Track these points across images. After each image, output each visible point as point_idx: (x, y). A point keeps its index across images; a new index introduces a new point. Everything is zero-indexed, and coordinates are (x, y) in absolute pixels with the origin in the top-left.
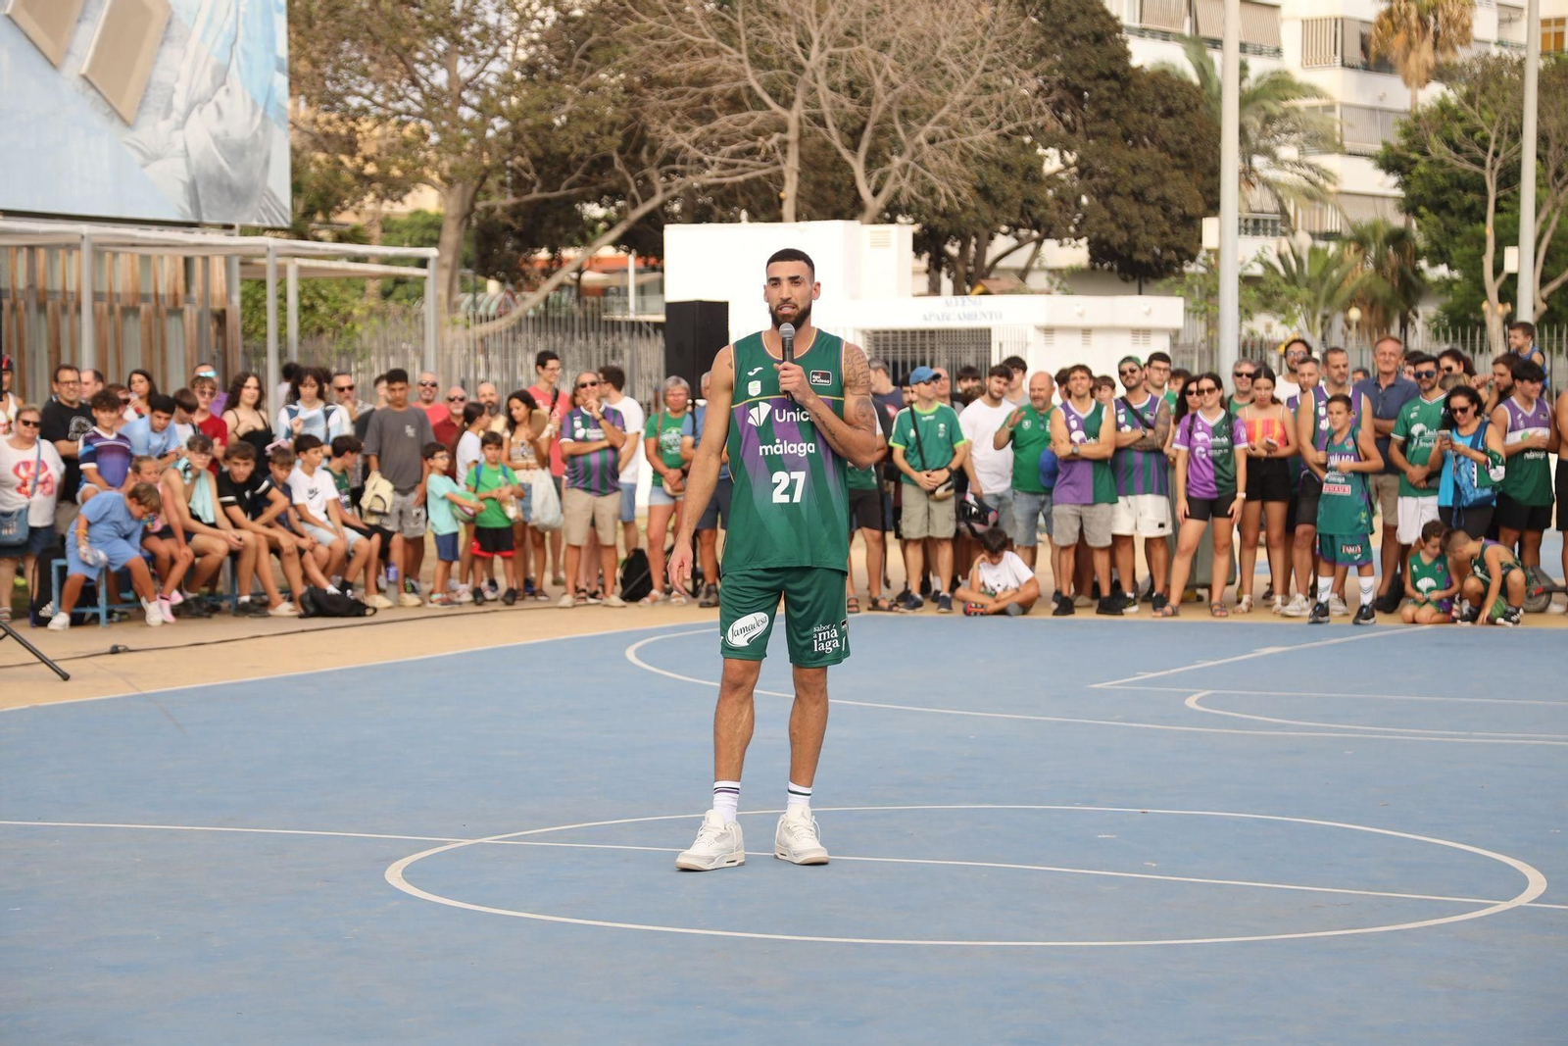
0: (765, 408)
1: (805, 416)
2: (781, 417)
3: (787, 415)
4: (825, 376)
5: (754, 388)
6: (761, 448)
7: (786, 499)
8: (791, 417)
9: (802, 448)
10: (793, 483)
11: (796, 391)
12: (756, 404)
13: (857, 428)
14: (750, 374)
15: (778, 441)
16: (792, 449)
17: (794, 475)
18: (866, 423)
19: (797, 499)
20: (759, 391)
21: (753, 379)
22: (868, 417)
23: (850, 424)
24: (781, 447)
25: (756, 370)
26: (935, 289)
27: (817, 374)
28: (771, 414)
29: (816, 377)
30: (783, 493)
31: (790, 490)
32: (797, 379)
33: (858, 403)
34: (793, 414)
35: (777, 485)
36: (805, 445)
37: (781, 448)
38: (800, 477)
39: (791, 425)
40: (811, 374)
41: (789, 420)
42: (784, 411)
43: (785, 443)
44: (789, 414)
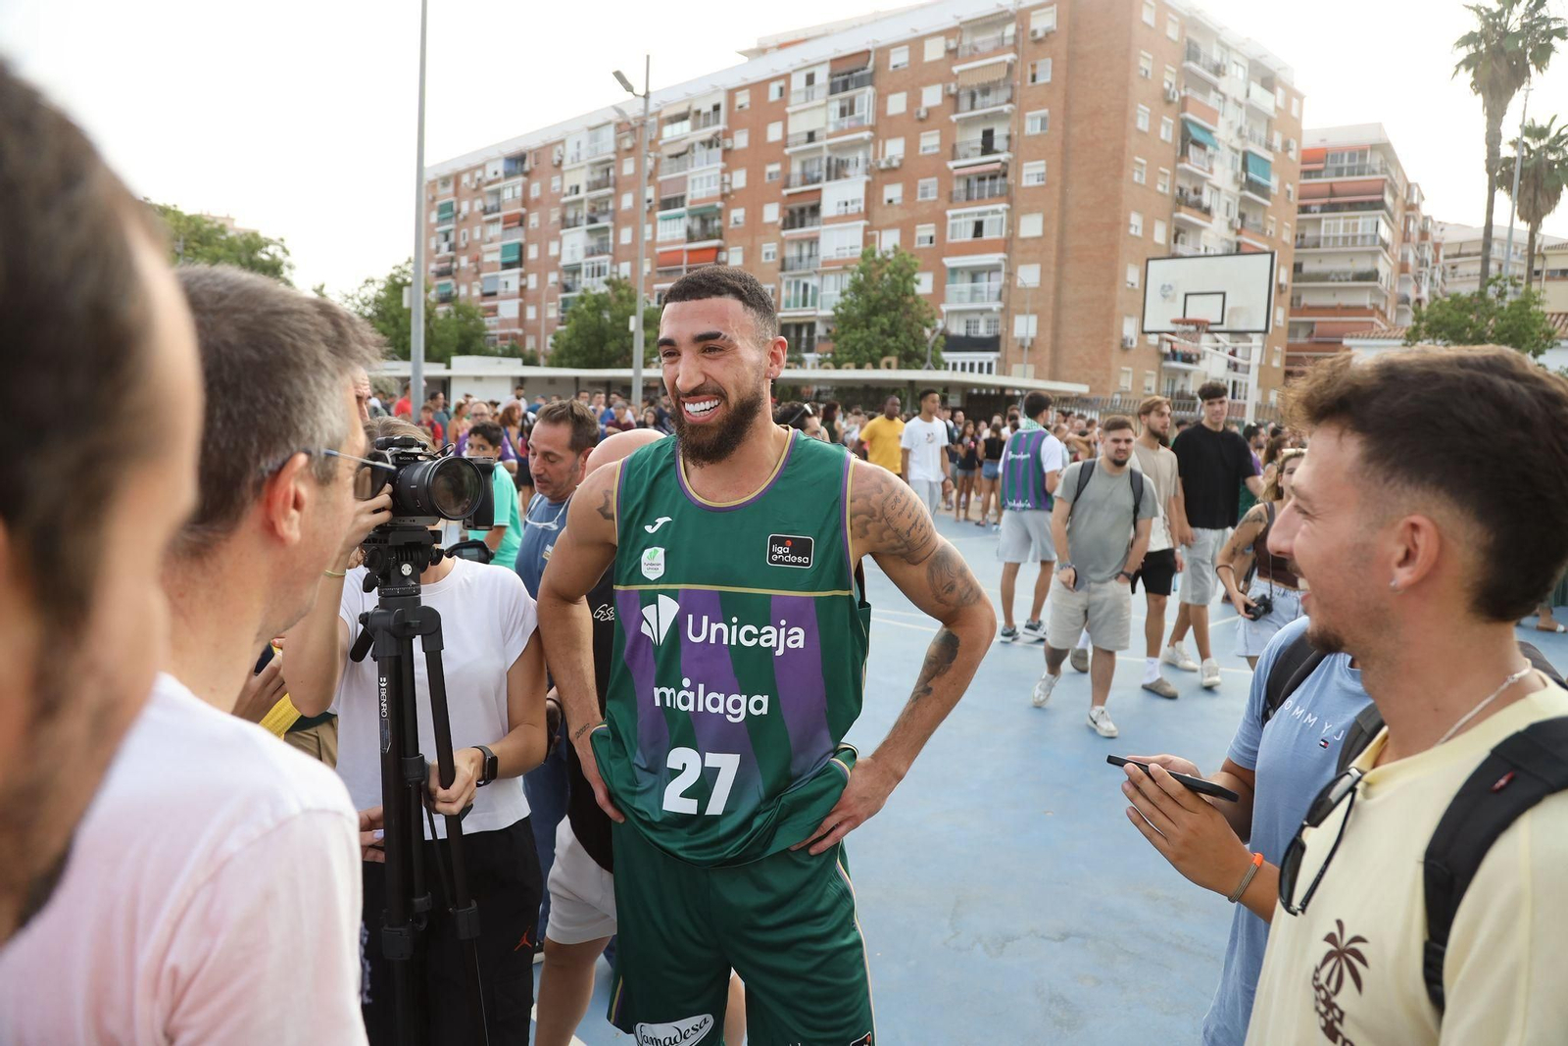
0: (670, 608)
1: (749, 636)
2: (697, 633)
3: (711, 630)
4: (801, 548)
5: (653, 562)
6: (657, 693)
7: (690, 807)
8: (720, 632)
9: (736, 704)
10: (709, 777)
12: (650, 598)
14: (648, 529)
15: (686, 682)
16: (715, 703)
17: (713, 759)
19: (716, 806)
20: (660, 571)
24: (691, 696)
25: (660, 522)
27: (780, 542)
28: (678, 625)
29: (780, 550)
30: (685, 794)
31: (701, 790)
34: (724, 627)
35: (675, 773)
36: (743, 699)
37: (689, 698)
38: (728, 765)
39: (714, 650)
40: (774, 541)
41: (713, 640)
42: (705, 619)
43: (701, 687)
44: (714, 627)
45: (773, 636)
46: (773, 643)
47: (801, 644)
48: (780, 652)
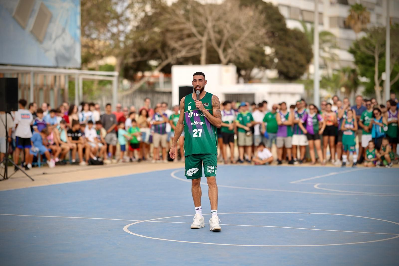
0: (192, 113)
1: (202, 115)
3: (197, 115)
4: (207, 104)
5: (189, 108)
6: (191, 123)
9: (201, 123)
10: (199, 132)
11: (200, 107)
12: (189, 112)
13: (217, 117)
14: (189, 104)
15: (195, 121)
17: (199, 130)
18: (219, 116)
19: (199, 136)
20: (190, 109)
21: (189, 105)
22: (219, 114)
23: (214, 116)
24: (195, 123)
25: (190, 103)
26: (238, 82)
28: (193, 114)
30: (196, 135)
31: (198, 134)
32: (200, 104)
33: (217, 111)
34: (199, 114)
35: (194, 132)
37: (196, 123)
38: (201, 131)
39: (198, 117)
40: (204, 103)
41: (198, 116)
42: (197, 113)
43: (197, 122)
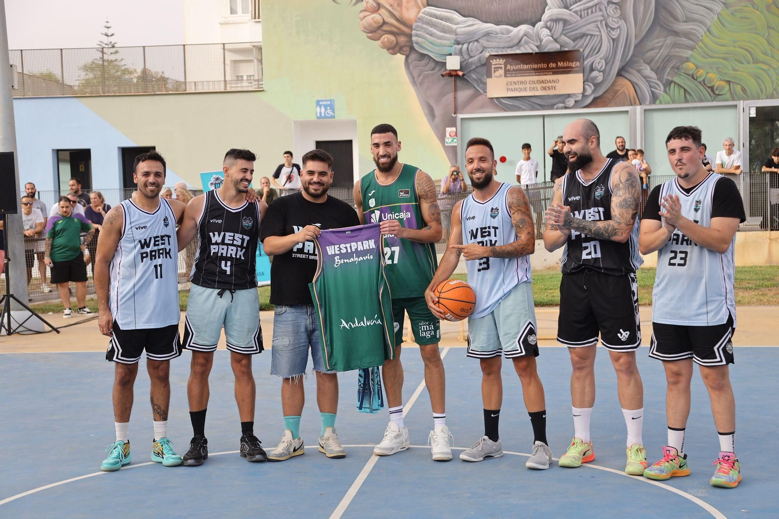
0: (378, 213)
1: (397, 216)
2: (385, 218)
4: (407, 192)
5: (372, 203)
10: (393, 253)
12: (373, 212)
14: (370, 195)
20: (374, 204)
21: (371, 198)
22: (436, 215)
25: (372, 192)
27: (402, 191)
28: (380, 216)
29: (401, 193)
30: (389, 259)
33: (430, 207)
34: (391, 215)
40: (400, 191)
41: (389, 219)
42: (386, 214)
44: (389, 215)
45: (403, 215)
46: (403, 217)
47: (409, 217)
48: (405, 219)
